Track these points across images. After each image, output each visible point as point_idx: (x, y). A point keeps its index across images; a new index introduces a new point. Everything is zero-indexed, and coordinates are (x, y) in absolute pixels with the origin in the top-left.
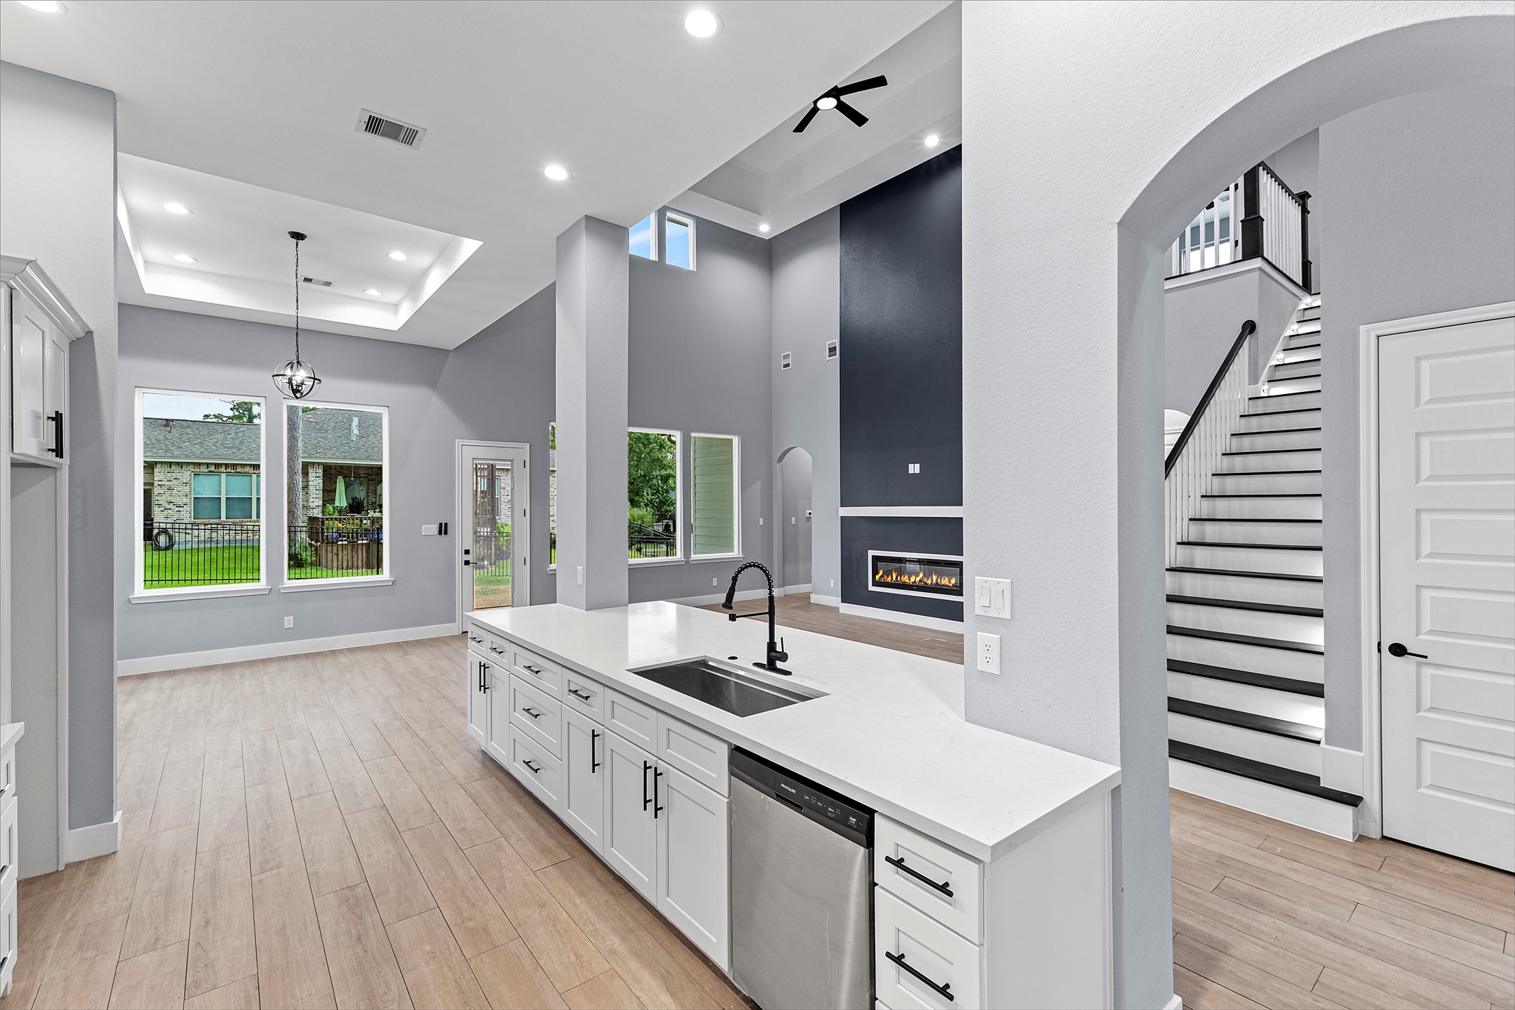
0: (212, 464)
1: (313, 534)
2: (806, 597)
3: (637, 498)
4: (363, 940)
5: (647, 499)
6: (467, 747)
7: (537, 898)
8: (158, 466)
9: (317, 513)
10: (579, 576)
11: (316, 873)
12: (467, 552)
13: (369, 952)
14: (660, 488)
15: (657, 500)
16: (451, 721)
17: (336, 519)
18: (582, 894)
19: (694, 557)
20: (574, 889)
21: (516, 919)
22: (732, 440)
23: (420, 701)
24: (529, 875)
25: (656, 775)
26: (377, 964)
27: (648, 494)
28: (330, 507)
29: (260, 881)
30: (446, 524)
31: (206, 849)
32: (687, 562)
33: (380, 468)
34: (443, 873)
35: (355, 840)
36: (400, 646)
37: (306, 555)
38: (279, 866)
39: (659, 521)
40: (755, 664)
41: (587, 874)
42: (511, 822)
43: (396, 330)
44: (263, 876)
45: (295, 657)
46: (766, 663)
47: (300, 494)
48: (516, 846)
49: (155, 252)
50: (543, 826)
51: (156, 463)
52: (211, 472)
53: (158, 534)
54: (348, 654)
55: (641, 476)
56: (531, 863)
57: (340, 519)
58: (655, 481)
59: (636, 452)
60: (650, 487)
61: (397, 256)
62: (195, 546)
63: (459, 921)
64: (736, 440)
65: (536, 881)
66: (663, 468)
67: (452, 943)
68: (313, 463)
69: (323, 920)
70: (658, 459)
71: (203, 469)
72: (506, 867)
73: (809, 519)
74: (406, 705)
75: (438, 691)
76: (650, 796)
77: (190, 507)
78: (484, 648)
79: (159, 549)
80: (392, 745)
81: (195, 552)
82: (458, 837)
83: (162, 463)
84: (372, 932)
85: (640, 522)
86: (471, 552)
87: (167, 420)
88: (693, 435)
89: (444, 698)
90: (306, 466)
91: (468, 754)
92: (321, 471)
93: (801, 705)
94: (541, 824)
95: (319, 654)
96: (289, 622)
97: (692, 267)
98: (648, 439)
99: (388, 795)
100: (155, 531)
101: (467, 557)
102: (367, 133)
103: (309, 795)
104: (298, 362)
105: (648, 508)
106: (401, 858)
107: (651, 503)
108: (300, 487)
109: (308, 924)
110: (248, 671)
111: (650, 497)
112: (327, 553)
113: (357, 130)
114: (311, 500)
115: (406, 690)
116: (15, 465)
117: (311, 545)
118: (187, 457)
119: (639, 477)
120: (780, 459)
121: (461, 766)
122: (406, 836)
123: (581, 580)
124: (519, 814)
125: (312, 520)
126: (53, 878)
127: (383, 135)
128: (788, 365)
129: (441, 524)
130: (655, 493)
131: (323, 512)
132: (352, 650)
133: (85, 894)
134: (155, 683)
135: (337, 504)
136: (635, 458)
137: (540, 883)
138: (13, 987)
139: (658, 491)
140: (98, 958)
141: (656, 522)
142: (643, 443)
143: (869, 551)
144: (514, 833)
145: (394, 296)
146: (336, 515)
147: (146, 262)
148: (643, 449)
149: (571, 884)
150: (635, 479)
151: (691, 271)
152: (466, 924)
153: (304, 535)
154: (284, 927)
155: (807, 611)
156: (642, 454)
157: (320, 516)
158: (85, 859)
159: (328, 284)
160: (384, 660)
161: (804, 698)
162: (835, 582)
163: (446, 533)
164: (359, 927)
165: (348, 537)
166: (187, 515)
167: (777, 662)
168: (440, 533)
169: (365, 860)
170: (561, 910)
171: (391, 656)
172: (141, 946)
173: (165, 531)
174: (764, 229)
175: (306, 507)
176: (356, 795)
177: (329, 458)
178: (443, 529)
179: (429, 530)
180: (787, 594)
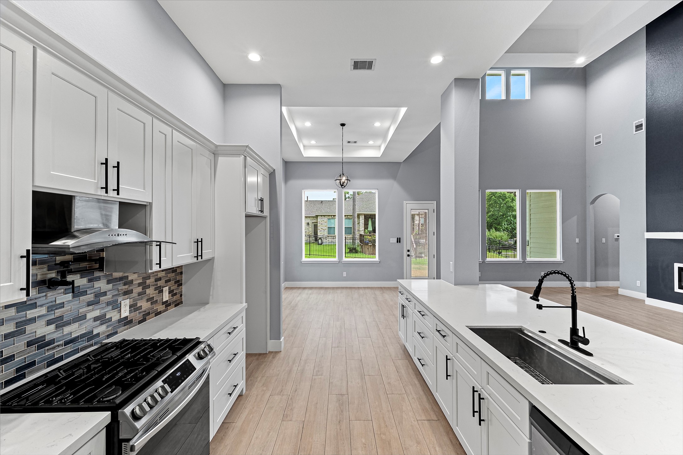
0: (333, 215)
1: (361, 241)
2: (615, 290)
3: (499, 227)
4: (341, 423)
5: (505, 227)
6: (399, 341)
7: (417, 437)
8: (319, 216)
9: (362, 233)
10: (451, 267)
11: (332, 383)
12: (408, 251)
13: (342, 430)
14: (512, 222)
15: (511, 228)
16: (394, 327)
17: (368, 235)
18: (440, 446)
19: (528, 259)
20: (436, 440)
21: (404, 445)
22: (556, 192)
23: (384, 315)
24: (414, 421)
25: (480, 398)
26: (343, 439)
27: (505, 225)
28: (366, 231)
29: (315, 379)
30: (400, 238)
31: (303, 359)
32: (524, 262)
33: (375, 215)
34: (377, 403)
35: (348, 373)
36: (382, 289)
37: (359, 249)
38: (322, 375)
39: (511, 238)
40: (560, 341)
41: (444, 434)
42: (411, 387)
43: (380, 157)
44: (316, 377)
45: (346, 288)
46: (569, 342)
47: (357, 225)
48: (411, 401)
49: (306, 142)
50: (426, 395)
51: (318, 215)
52: (332, 218)
53: (319, 239)
54: (363, 289)
55: (501, 215)
56: (417, 414)
57: (369, 235)
58: (509, 218)
59: (498, 203)
60: (506, 221)
61: (377, 124)
62: (328, 244)
63: (379, 433)
64: (558, 193)
65: (418, 426)
66: (514, 211)
67: (374, 443)
68: (361, 214)
69: (330, 406)
70: (511, 206)
71: (330, 217)
72: (404, 412)
73: (617, 240)
74: (379, 315)
75: (392, 311)
76: (477, 409)
77: (327, 231)
78: (404, 297)
79: (319, 244)
80: (370, 333)
81: (328, 246)
82: (387, 386)
83: (320, 215)
84: (345, 421)
85: (500, 239)
86: (410, 251)
87: (321, 201)
88: (528, 191)
89: (394, 315)
90: (359, 215)
91: (398, 345)
92: (364, 217)
93: (607, 386)
94: (425, 393)
95: (354, 288)
96: (345, 274)
97: (527, 96)
98: (505, 196)
99: (364, 355)
100: (318, 238)
101: (408, 253)
102: (354, 70)
103: (338, 347)
104: (343, 174)
105: (505, 232)
106: (362, 388)
107: (506, 229)
108: (357, 223)
109: (324, 406)
110: (331, 291)
111: (506, 226)
112: (366, 248)
113: (351, 70)
114: (360, 228)
115: (380, 309)
116: (247, 216)
117: (360, 244)
118: (326, 213)
119: (500, 216)
120: (593, 202)
121: (393, 350)
122: (367, 377)
123: (452, 269)
124: (415, 384)
125: (361, 235)
126: (265, 355)
127: (360, 69)
128: (600, 142)
129: (398, 238)
130: (509, 224)
131: (364, 232)
132: (365, 288)
133: (270, 364)
134: (306, 291)
135: (369, 229)
136: (498, 206)
137: (419, 428)
138: (245, 393)
139: (511, 223)
140: (266, 391)
141: (510, 239)
142: (502, 199)
143: (675, 264)
144: (411, 393)
145: (378, 142)
146: (368, 234)
147: (304, 146)
148: (502, 201)
149: (435, 436)
150: (497, 217)
151: (527, 100)
152: (381, 436)
153: (358, 241)
154: (317, 403)
155: (615, 299)
156: (501, 204)
157: (363, 234)
158: (273, 351)
159: (355, 142)
160: (375, 294)
161: (610, 382)
162: (642, 281)
163: (400, 242)
164: (340, 416)
165: (372, 242)
166: (326, 233)
167: (579, 343)
168: (397, 242)
169: (349, 383)
170: (428, 450)
171: (378, 292)
172: (277, 392)
173: (320, 238)
174: (580, 61)
175: (359, 230)
176: (353, 352)
177: (366, 212)
178: (399, 240)
179: (393, 241)
180: (598, 286)
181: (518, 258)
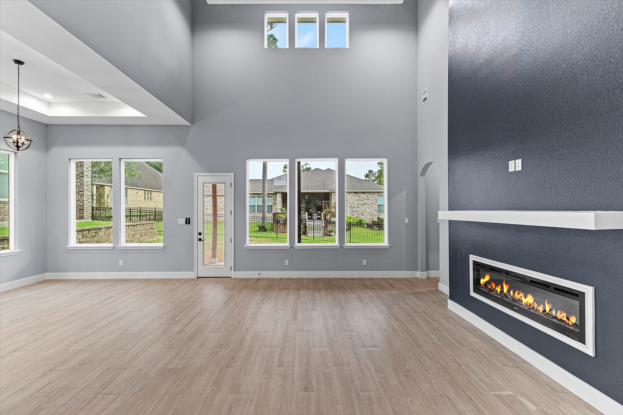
12: (200, 234)
19: (347, 244)
30: (189, 218)
52: (253, 196)
64: (386, 162)
68: (278, 192)
86: (202, 234)
92: (281, 195)
96: (121, 263)
97: (347, 45)
101: (200, 237)
114: (277, 206)
120: (424, 172)
128: (426, 99)
129: (187, 218)
143: (470, 256)
151: (345, 49)
163: (189, 223)
168: (186, 223)
178: (188, 221)
179: (181, 222)
180: (430, 277)
181: (337, 243)
